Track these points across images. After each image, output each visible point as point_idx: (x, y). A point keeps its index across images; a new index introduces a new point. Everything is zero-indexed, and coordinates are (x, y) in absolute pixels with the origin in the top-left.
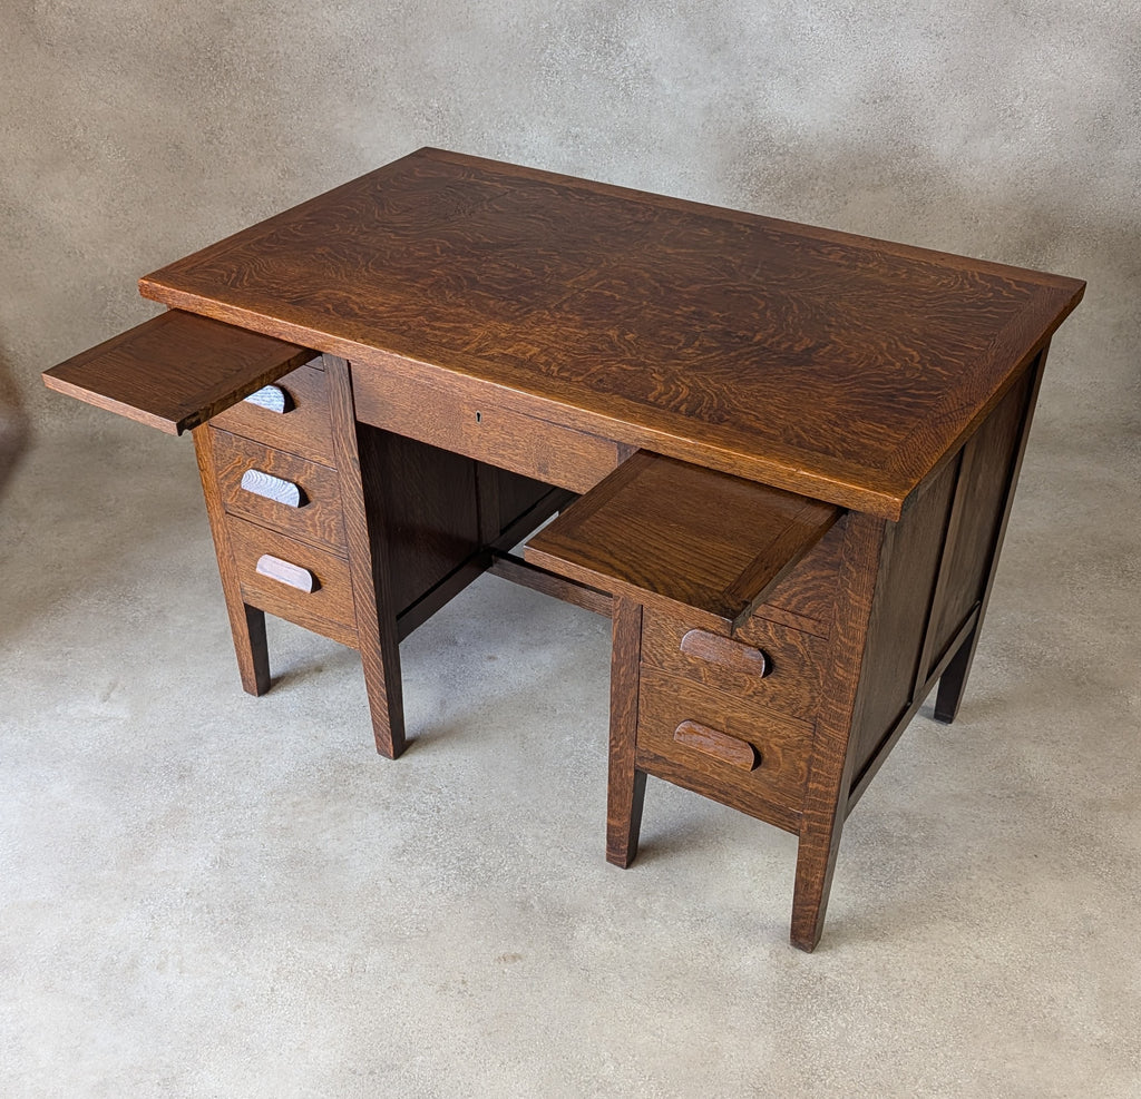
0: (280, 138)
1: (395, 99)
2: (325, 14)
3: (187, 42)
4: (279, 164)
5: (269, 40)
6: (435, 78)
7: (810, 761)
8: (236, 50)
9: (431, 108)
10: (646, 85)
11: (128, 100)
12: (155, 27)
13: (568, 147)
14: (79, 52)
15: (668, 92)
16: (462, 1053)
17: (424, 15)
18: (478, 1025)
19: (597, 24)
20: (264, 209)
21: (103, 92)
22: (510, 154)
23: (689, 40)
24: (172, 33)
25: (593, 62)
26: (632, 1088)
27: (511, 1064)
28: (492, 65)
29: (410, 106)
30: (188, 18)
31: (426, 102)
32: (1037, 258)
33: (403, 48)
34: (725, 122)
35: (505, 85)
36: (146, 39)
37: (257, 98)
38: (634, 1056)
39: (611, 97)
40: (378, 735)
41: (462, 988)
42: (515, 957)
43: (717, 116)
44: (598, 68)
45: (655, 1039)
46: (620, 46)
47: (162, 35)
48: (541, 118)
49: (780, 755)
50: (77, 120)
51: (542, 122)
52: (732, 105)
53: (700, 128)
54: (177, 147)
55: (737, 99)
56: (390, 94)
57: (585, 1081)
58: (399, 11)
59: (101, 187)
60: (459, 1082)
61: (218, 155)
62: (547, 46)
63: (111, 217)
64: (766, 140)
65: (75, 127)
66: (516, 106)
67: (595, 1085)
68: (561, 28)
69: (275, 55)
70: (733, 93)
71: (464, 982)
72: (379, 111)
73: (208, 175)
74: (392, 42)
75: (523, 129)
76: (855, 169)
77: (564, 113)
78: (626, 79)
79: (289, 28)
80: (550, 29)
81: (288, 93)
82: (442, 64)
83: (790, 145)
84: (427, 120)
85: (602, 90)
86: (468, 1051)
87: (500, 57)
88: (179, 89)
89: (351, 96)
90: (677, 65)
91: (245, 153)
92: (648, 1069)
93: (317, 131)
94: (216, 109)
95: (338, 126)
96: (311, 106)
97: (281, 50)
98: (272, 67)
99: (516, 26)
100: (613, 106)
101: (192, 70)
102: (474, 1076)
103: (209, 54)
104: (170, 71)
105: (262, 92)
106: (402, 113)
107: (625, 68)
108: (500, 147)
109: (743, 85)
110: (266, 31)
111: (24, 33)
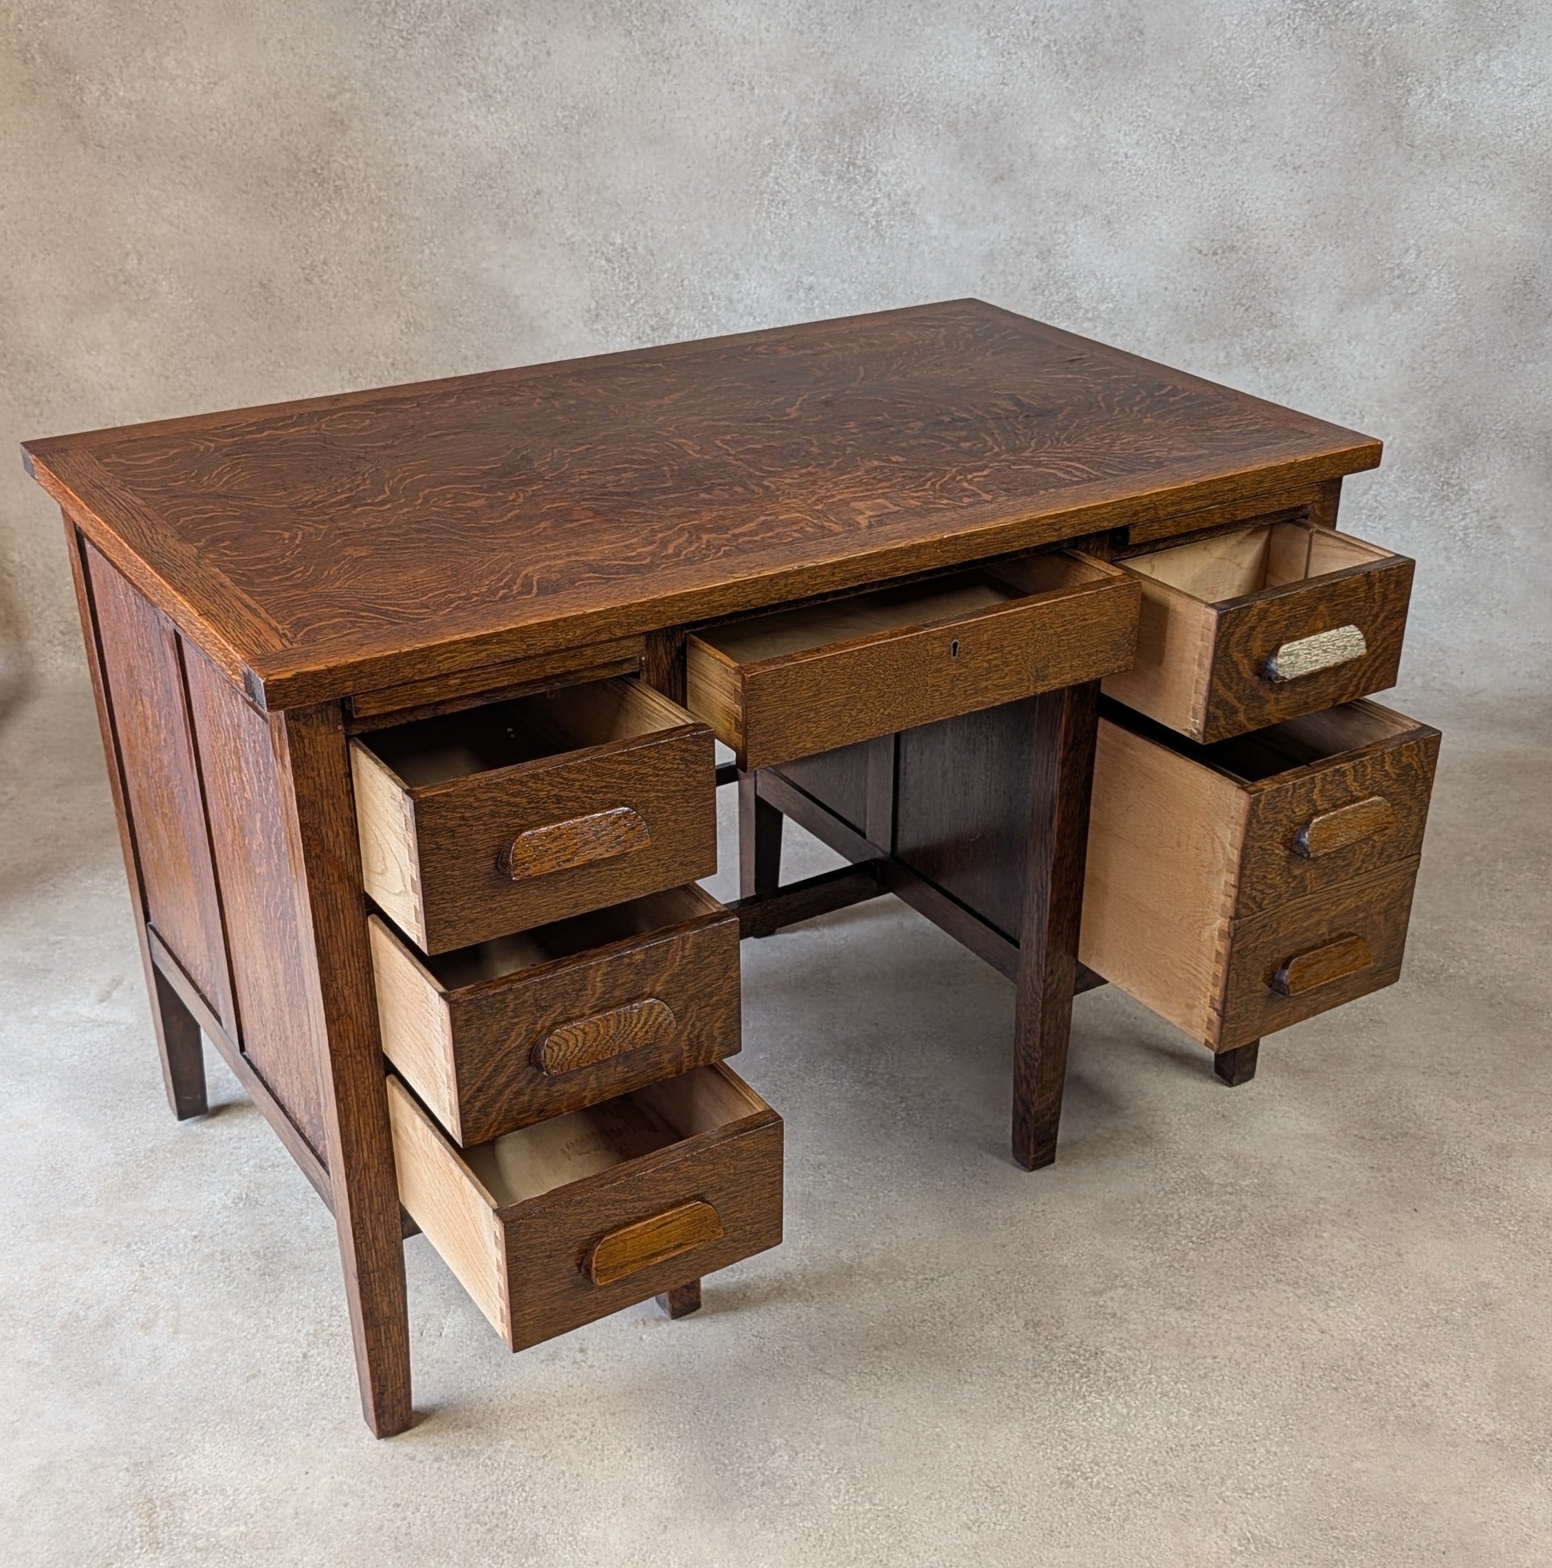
0: (405, 278)
1: (563, 232)
2: (472, 118)
3: (286, 150)
4: (403, 313)
5: (395, 149)
6: (618, 205)
8: (350, 161)
9: (613, 244)
10: (904, 223)
11: (200, 222)
12: (243, 127)
13: (799, 301)
14: (139, 158)
15: (934, 232)
16: (572, 1437)
17: (605, 123)
18: (598, 1403)
19: (837, 141)
20: (379, 374)
21: (167, 211)
22: (718, 309)
23: (962, 166)
24: (266, 135)
25: (833, 191)
26: (812, 1483)
27: (640, 1451)
28: (696, 190)
29: (584, 241)
30: (287, 117)
31: (605, 237)
32: (1447, 469)
33: (576, 165)
34: (1012, 274)
35: (713, 217)
36: (230, 143)
37: (375, 224)
38: (818, 1444)
39: (857, 238)
41: (579, 1357)
43: (1001, 267)
44: (839, 198)
45: (851, 1422)
46: (869, 171)
47: (252, 139)
48: (762, 262)
50: (129, 246)
51: (763, 268)
52: (1022, 252)
53: (979, 282)
54: (263, 286)
55: (1027, 244)
56: (557, 224)
57: (745, 1474)
58: (572, 117)
59: (156, 336)
60: (563, 1472)
61: (319, 299)
62: (770, 168)
63: (167, 378)
64: (1069, 300)
65: (127, 255)
66: (728, 245)
67: (759, 1478)
68: (789, 145)
69: (403, 168)
70: (1023, 235)
71: (582, 1350)
72: (541, 246)
73: (304, 324)
74: (561, 156)
75: (737, 277)
76: (1192, 341)
77: (793, 257)
78: (877, 215)
79: (423, 134)
80: (774, 145)
81: (418, 219)
82: (629, 188)
83: (1102, 308)
84: (608, 260)
85: (844, 228)
86: (579, 1435)
87: (707, 180)
88: (271, 209)
89: (504, 226)
90: (946, 197)
91: (356, 297)
92: (838, 1459)
93: (457, 270)
94: (320, 236)
95: (484, 265)
96: (449, 237)
97: (411, 162)
98: (398, 184)
99: (729, 140)
100: (860, 249)
101: (289, 185)
102: (585, 1466)
103: (314, 166)
104: (259, 186)
105: (384, 217)
106: (572, 249)
107: (875, 200)
108: (706, 300)
109: (1035, 226)
110: (392, 138)
111: (66, 130)
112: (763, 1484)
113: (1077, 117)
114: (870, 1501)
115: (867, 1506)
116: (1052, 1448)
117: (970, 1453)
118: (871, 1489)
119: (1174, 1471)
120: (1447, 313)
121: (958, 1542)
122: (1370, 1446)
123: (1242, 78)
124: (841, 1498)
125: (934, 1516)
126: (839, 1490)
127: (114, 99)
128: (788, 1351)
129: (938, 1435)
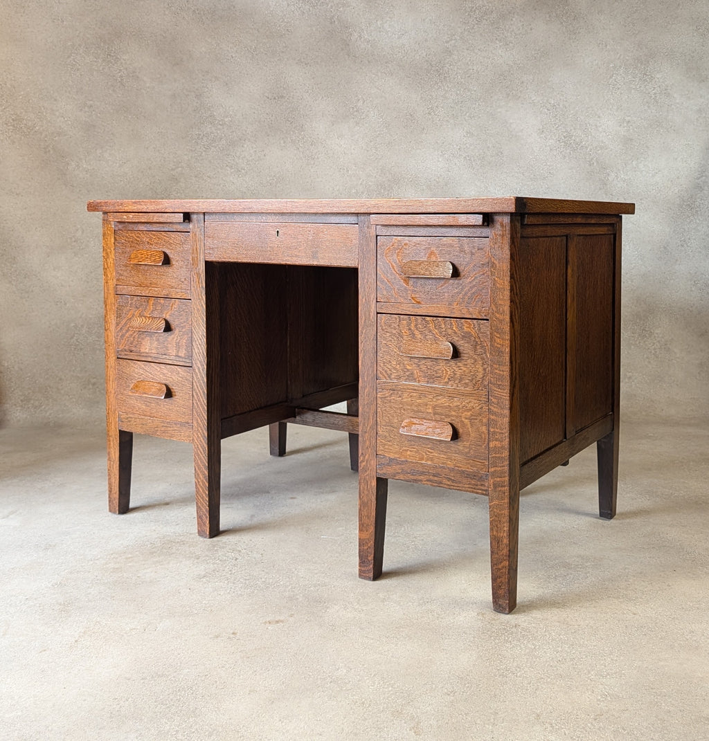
7: (488, 425)
12: (134, 180)
36: (128, 186)
40: (199, 517)
41: (232, 636)
42: (277, 622)
49: (469, 426)
65: (77, 230)
71: (234, 633)
111: (59, 179)
112: (331, 682)
113: (478, 184)
114: (392, 687)
115: (390, 689)
116: (494, 661)
117: (448, 665)
118: (393, 682)
119: (561, 669)
120: (635, 259)
121: (443, 700)
122: (667, 656)
123: (542, 170)
124: (376, 686)
125: (427, 692)
126: (374, 683)
127: (81, 169)
128: (348, 631)
129: (431, 659)
